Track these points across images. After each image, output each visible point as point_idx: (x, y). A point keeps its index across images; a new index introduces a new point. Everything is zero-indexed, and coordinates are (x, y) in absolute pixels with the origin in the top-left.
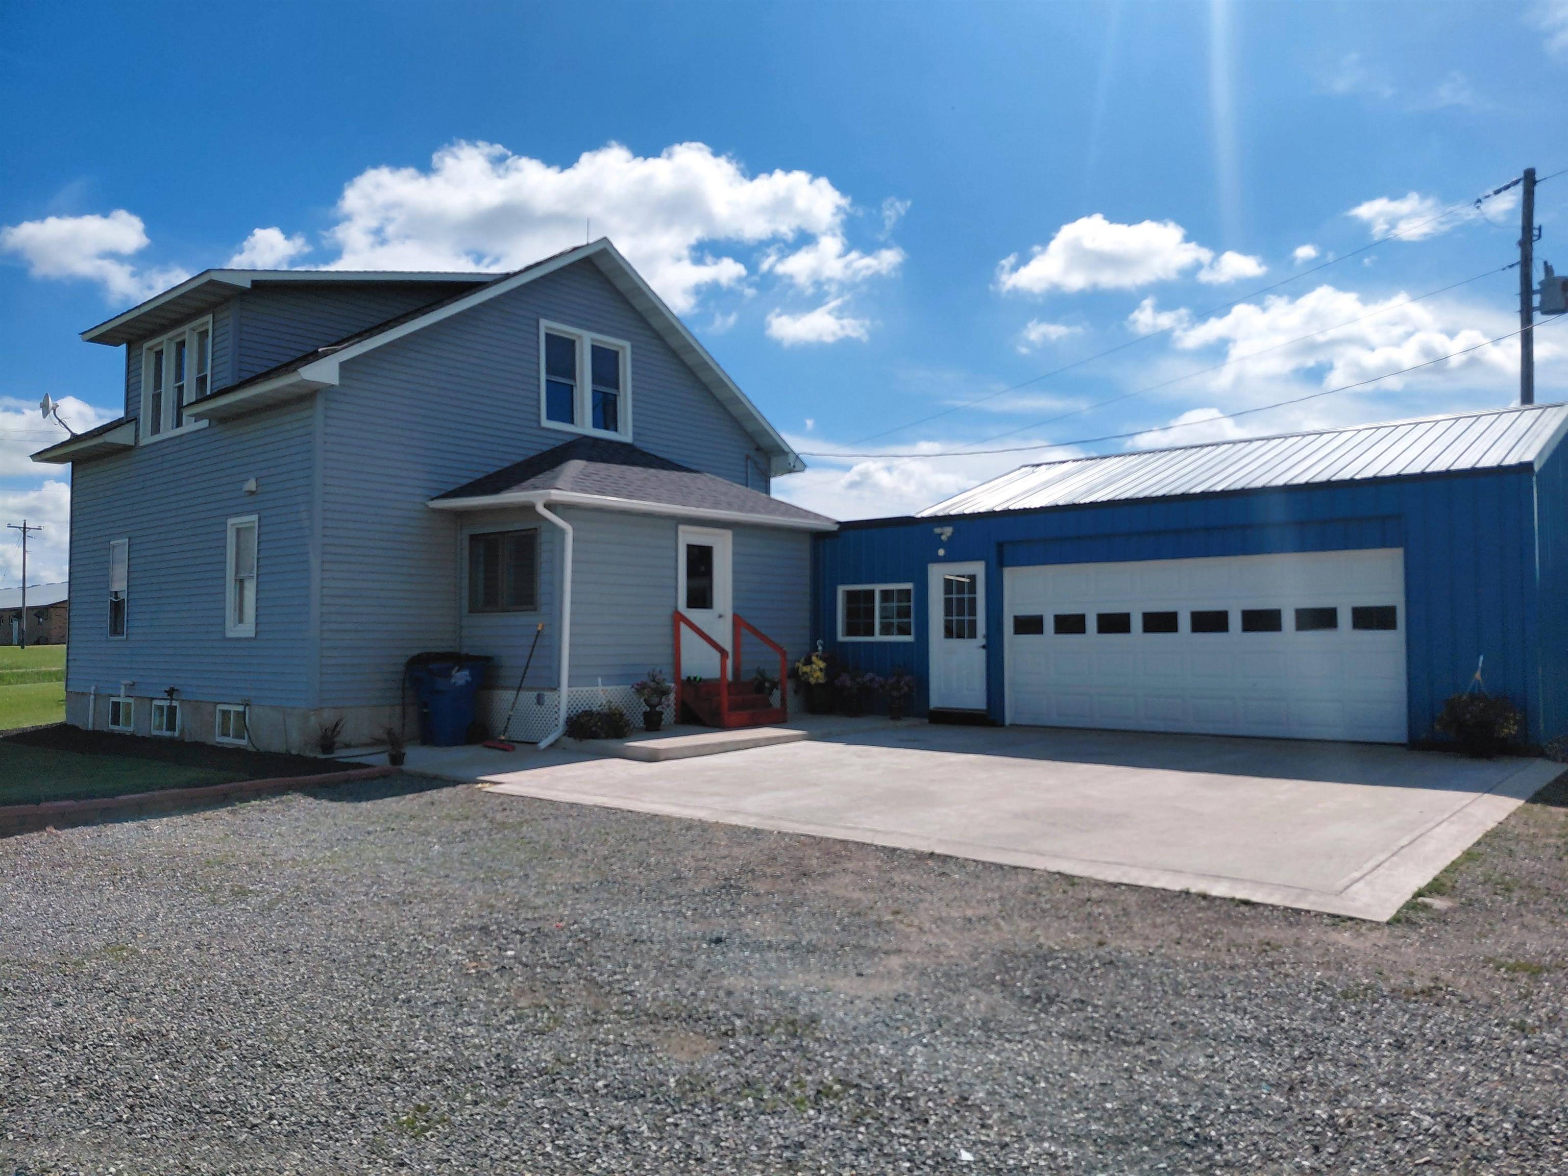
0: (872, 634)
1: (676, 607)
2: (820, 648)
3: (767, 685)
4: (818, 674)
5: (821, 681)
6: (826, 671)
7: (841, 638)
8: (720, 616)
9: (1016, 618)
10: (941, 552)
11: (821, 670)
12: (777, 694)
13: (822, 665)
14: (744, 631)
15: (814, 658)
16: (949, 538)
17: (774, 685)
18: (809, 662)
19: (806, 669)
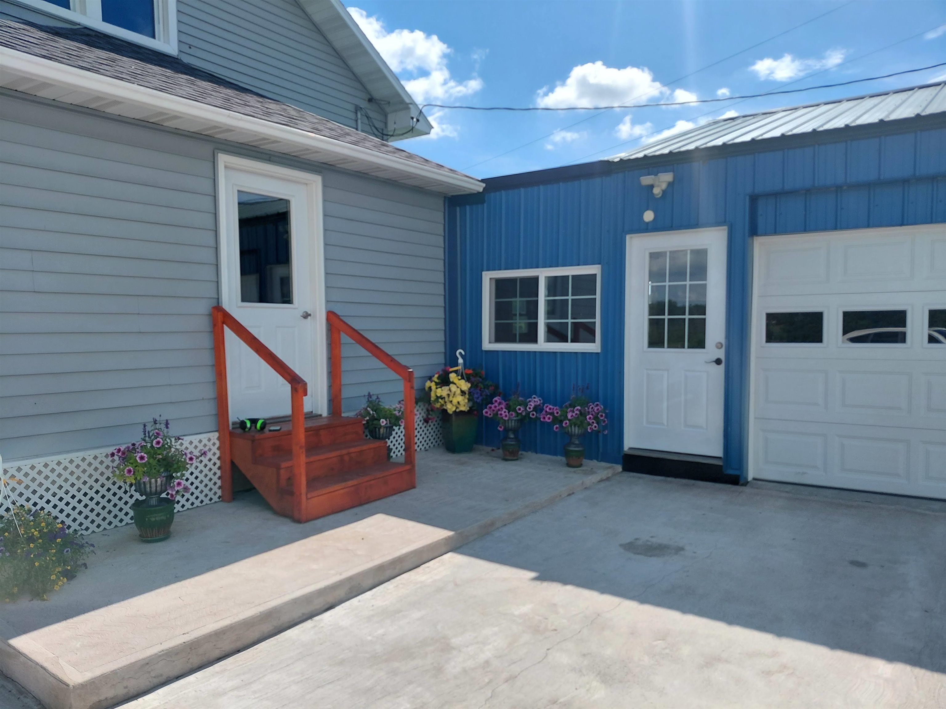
0: (534, 340)
1: (218, 299)
2: (461, 361)
3: (383, 422)
4: (460, 398)
5: (462, 409)
6: (470, 395)
7: (487, 345)
8: (306, 316)
9: (770, 317)
10: (649, 216)
11: (463, 393)
12: (399, 433)
13: (465, 386)
14: (345, 338)
15: (453, 377)
16: (664, 192)
17: (395, 421)
18: (445, 381)
19: (443, 392)
